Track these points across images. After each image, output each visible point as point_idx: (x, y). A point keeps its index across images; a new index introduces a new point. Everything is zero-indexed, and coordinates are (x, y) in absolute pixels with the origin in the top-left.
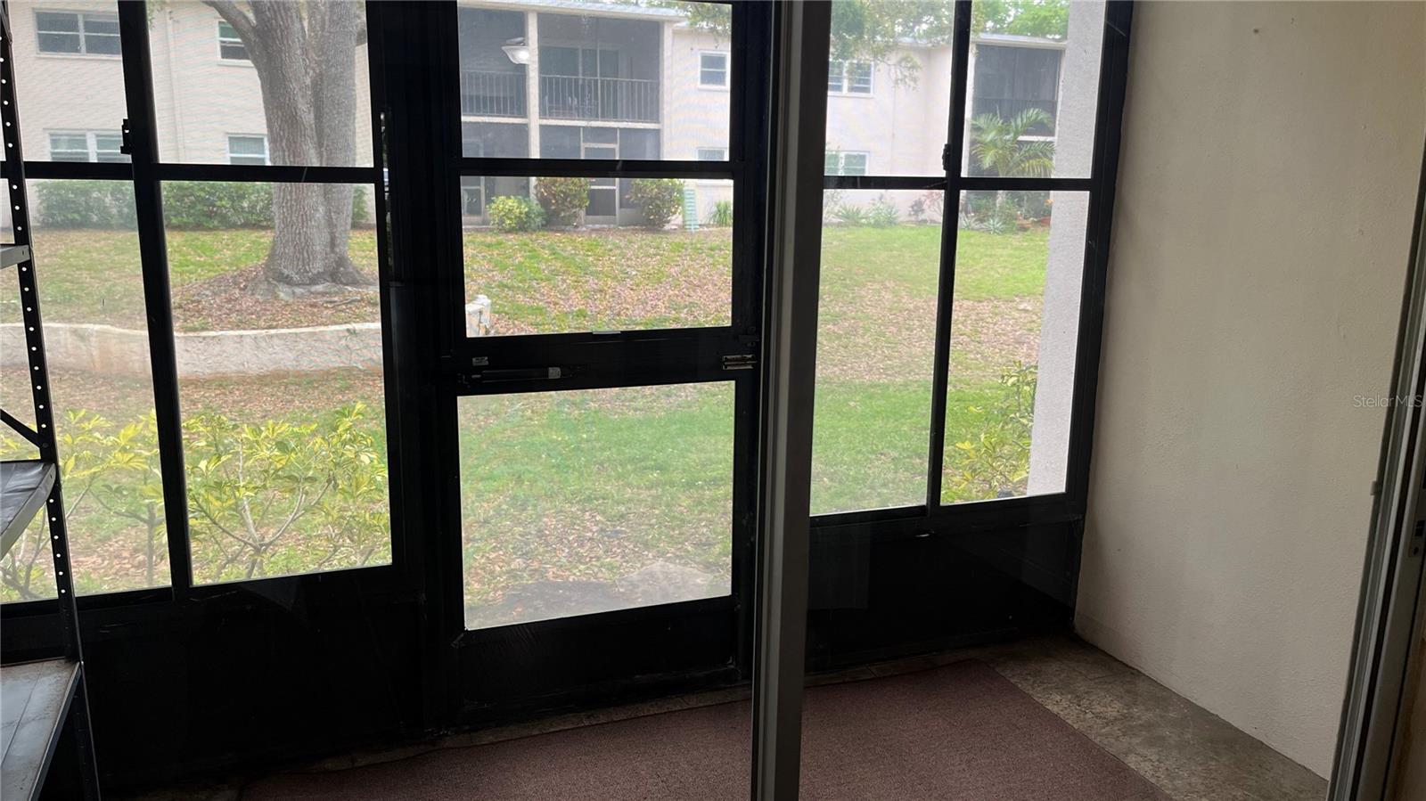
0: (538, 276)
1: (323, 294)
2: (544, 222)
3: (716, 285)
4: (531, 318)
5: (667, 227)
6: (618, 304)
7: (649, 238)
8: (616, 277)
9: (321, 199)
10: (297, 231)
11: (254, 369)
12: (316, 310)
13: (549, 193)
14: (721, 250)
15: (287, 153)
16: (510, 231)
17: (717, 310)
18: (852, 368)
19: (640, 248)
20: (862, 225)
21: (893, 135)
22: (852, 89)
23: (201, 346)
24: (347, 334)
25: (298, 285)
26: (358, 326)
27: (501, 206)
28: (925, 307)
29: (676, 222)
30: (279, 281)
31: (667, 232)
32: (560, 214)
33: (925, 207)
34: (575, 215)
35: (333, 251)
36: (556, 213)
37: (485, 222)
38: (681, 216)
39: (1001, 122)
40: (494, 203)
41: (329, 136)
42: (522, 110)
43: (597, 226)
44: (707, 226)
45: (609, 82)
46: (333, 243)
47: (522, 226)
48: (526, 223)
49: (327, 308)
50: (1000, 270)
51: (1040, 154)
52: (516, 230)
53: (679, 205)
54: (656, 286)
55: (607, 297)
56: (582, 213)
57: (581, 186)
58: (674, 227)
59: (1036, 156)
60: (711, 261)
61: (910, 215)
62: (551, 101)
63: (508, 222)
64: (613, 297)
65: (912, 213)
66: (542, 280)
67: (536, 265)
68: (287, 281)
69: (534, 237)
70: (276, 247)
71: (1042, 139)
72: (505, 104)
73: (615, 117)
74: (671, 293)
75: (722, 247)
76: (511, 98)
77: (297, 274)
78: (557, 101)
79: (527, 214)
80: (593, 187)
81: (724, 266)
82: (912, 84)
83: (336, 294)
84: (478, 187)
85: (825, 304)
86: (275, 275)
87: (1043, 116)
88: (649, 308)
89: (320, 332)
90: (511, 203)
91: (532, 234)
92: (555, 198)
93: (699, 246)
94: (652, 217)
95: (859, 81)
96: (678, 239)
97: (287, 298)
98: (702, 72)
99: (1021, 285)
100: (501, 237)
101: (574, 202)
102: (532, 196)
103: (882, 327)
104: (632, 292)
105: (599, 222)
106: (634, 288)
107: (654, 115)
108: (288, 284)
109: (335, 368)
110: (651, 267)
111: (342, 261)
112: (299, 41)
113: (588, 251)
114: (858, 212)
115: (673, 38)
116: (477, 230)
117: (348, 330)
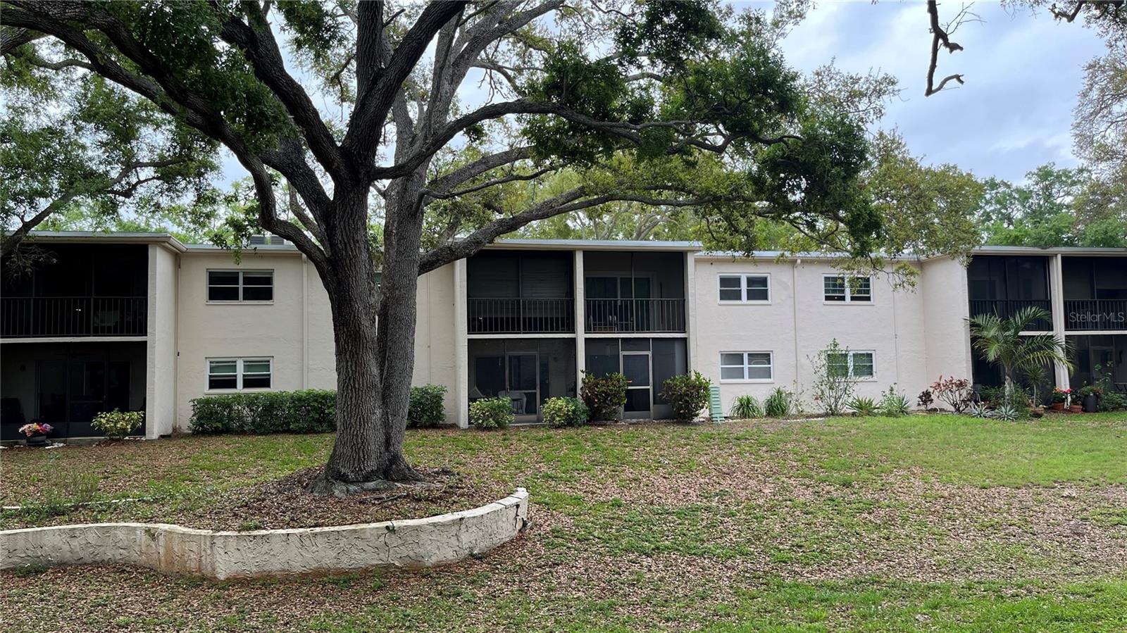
0: (579, 466)
1: (374, 491)
2: (588, 418)
3: (745, 473)
4: (570, 509)
5: (696, 420)
6: (652, 492)
7: (680, 430)
8: (649, 467)
9: (378, 403)
10: (355, 433)
11: (297, 567)
12: (363, 507)
13: (593, 393)
14: (746, 439)
15: (349, 364)
16: (558, 427)
17: (747, 499)
18: (900, 564)
19: (672, 438)
20: (875, 415)
21: (896, 335)
22: (853, 299)
23: (250, 545)
24: (386, 531)
25: (352, 483)
26: (396, 523)
27: (552, 406)
28: (960, 494)
29: (703, 415)
30: (336, 479)
31: (695, 424)
32: (601, 411)
33: (933, 397)
34: (615, 412)
35: (387, 449)
36: (599, 410)
37: (539, 420)
38: (708, 410)
39: (999, 320)
40: (547, 403)
41: (390, 348)
42: (571, 328)
43: (634, 421)
44: (731, 418)
45: (642, 301)
46: (388, 443)
47: (570, 422)
48: (573, 419)
49: (374, 504)
50: (1028, 455)
51: (1043, 346)
52: (565, 425)
53: (705, 400)
54: (688, 474)
55: (642, 485)
56: (622, 409)
57: (619, 387)
58: (702, 420)
59: (1040, 348)
60: (738, 450)
61: (919, 405)
62: (595, 320)
63: (558, 419)
64: (647, 485)
65: (921, 403)
66: (582, 470)
67: (578, 456)
68: (344, 479)
69: (579, 431)
70: (336, 449)
71: (1043, 333)
72: (557, 324)
73: (648, 330)
74: (702, 481)
75: (747, 437)
76: (563, 319)
77: (353, 472)
78: (600, 320)
79: (574, 411)
80: (630, 388)
81: (750, 454)
82: (910, 288)
83: (386, 490)
84: (534, 391)
85: (856, 491)
86: (334, 474)
87: (1041, 313)
88: (681, 497)
89: (361, 529)
90: (561, 402)
91: (578, 429)
92: (597, 398)
93: (726, 436)
94: (681, 412)
95: (859, 292)
96: (706, 430)
97: (341, 495)
98: (720, 290)
99: (1056, 471)
100: (552, 432)
101: (614, 401)
102: (579, 396)
103: (921, 516)
104: (665, 481)
105: (635, 416)
106: (667, 476)
107: (682, 325)
108: (344, 481)
109: (372, 566)
110: (681, 456)
111: (395, 459)
112: (366, 267)
113: (625, 442)
114: (870, 403)
115: (695, 265)
116: (532, 427)
117: (387, 528)
